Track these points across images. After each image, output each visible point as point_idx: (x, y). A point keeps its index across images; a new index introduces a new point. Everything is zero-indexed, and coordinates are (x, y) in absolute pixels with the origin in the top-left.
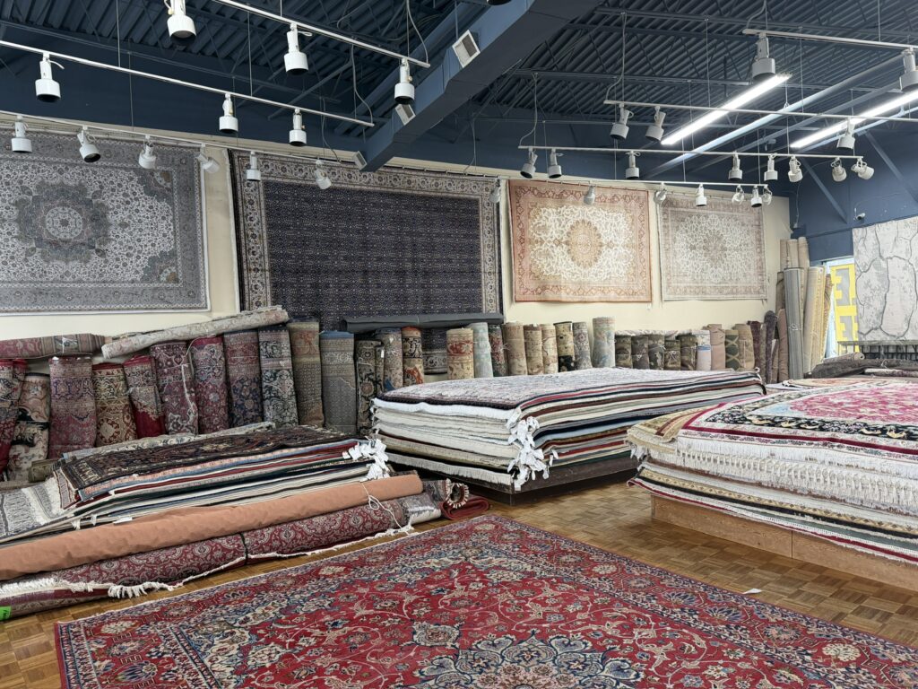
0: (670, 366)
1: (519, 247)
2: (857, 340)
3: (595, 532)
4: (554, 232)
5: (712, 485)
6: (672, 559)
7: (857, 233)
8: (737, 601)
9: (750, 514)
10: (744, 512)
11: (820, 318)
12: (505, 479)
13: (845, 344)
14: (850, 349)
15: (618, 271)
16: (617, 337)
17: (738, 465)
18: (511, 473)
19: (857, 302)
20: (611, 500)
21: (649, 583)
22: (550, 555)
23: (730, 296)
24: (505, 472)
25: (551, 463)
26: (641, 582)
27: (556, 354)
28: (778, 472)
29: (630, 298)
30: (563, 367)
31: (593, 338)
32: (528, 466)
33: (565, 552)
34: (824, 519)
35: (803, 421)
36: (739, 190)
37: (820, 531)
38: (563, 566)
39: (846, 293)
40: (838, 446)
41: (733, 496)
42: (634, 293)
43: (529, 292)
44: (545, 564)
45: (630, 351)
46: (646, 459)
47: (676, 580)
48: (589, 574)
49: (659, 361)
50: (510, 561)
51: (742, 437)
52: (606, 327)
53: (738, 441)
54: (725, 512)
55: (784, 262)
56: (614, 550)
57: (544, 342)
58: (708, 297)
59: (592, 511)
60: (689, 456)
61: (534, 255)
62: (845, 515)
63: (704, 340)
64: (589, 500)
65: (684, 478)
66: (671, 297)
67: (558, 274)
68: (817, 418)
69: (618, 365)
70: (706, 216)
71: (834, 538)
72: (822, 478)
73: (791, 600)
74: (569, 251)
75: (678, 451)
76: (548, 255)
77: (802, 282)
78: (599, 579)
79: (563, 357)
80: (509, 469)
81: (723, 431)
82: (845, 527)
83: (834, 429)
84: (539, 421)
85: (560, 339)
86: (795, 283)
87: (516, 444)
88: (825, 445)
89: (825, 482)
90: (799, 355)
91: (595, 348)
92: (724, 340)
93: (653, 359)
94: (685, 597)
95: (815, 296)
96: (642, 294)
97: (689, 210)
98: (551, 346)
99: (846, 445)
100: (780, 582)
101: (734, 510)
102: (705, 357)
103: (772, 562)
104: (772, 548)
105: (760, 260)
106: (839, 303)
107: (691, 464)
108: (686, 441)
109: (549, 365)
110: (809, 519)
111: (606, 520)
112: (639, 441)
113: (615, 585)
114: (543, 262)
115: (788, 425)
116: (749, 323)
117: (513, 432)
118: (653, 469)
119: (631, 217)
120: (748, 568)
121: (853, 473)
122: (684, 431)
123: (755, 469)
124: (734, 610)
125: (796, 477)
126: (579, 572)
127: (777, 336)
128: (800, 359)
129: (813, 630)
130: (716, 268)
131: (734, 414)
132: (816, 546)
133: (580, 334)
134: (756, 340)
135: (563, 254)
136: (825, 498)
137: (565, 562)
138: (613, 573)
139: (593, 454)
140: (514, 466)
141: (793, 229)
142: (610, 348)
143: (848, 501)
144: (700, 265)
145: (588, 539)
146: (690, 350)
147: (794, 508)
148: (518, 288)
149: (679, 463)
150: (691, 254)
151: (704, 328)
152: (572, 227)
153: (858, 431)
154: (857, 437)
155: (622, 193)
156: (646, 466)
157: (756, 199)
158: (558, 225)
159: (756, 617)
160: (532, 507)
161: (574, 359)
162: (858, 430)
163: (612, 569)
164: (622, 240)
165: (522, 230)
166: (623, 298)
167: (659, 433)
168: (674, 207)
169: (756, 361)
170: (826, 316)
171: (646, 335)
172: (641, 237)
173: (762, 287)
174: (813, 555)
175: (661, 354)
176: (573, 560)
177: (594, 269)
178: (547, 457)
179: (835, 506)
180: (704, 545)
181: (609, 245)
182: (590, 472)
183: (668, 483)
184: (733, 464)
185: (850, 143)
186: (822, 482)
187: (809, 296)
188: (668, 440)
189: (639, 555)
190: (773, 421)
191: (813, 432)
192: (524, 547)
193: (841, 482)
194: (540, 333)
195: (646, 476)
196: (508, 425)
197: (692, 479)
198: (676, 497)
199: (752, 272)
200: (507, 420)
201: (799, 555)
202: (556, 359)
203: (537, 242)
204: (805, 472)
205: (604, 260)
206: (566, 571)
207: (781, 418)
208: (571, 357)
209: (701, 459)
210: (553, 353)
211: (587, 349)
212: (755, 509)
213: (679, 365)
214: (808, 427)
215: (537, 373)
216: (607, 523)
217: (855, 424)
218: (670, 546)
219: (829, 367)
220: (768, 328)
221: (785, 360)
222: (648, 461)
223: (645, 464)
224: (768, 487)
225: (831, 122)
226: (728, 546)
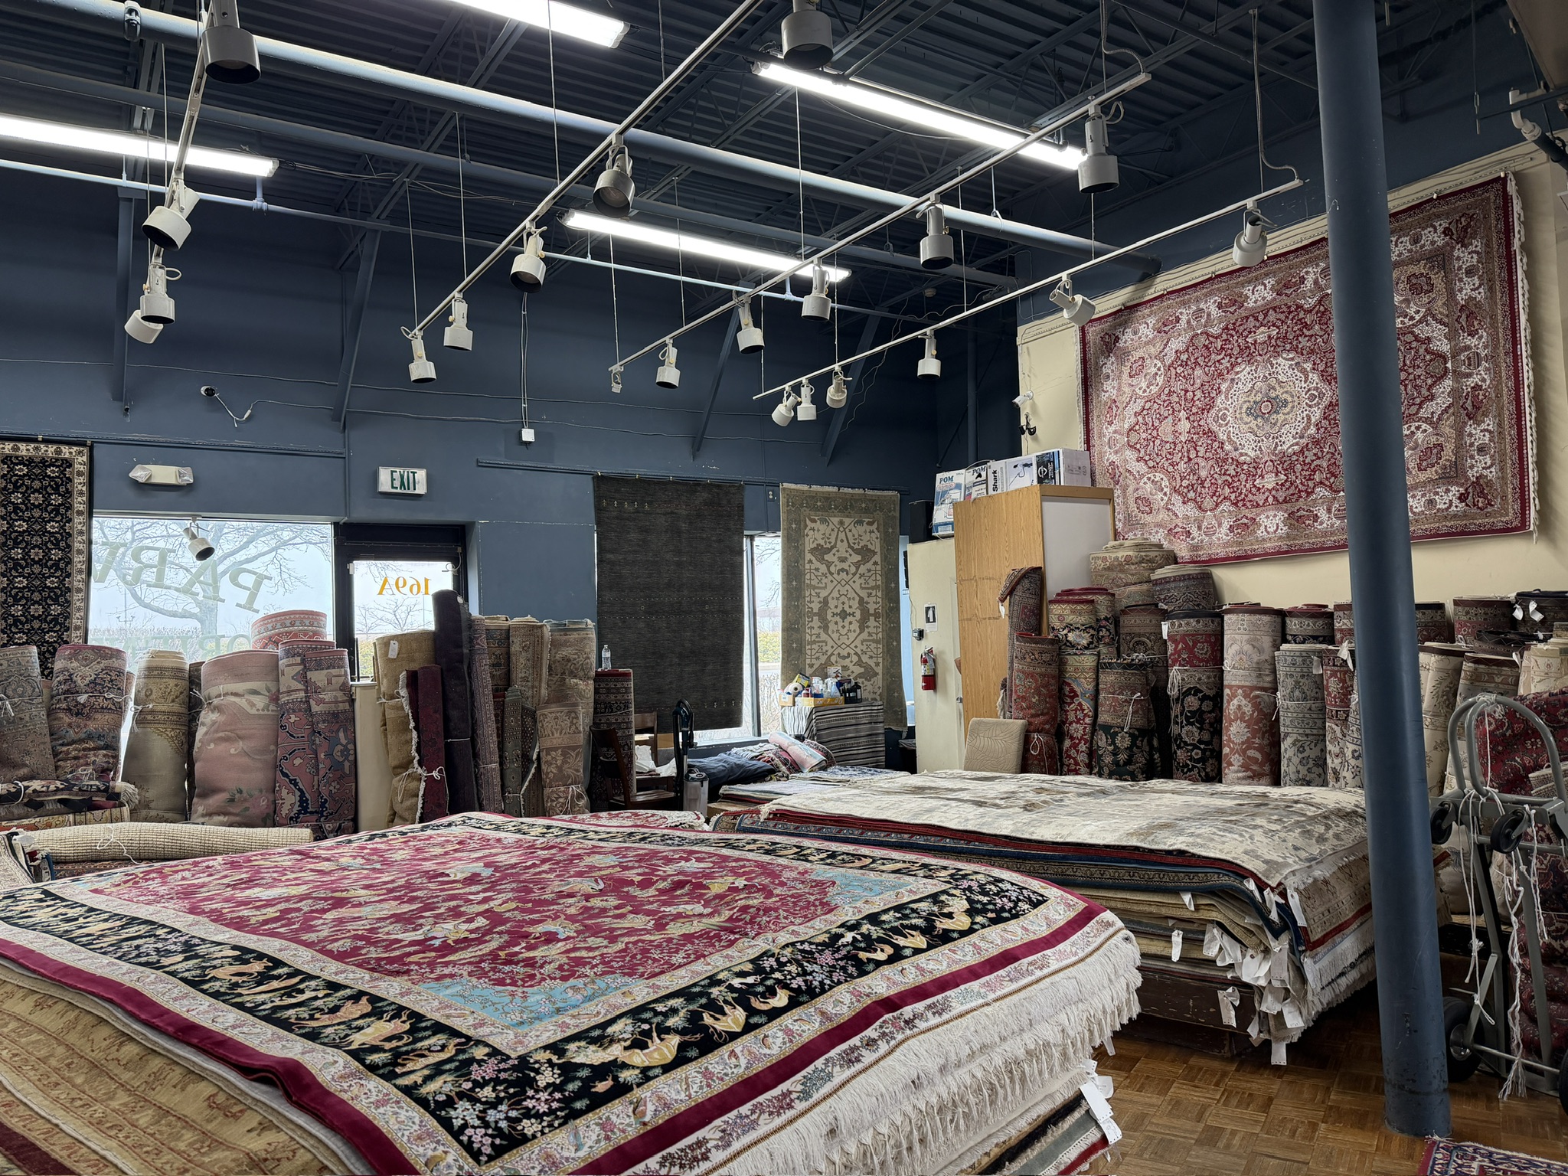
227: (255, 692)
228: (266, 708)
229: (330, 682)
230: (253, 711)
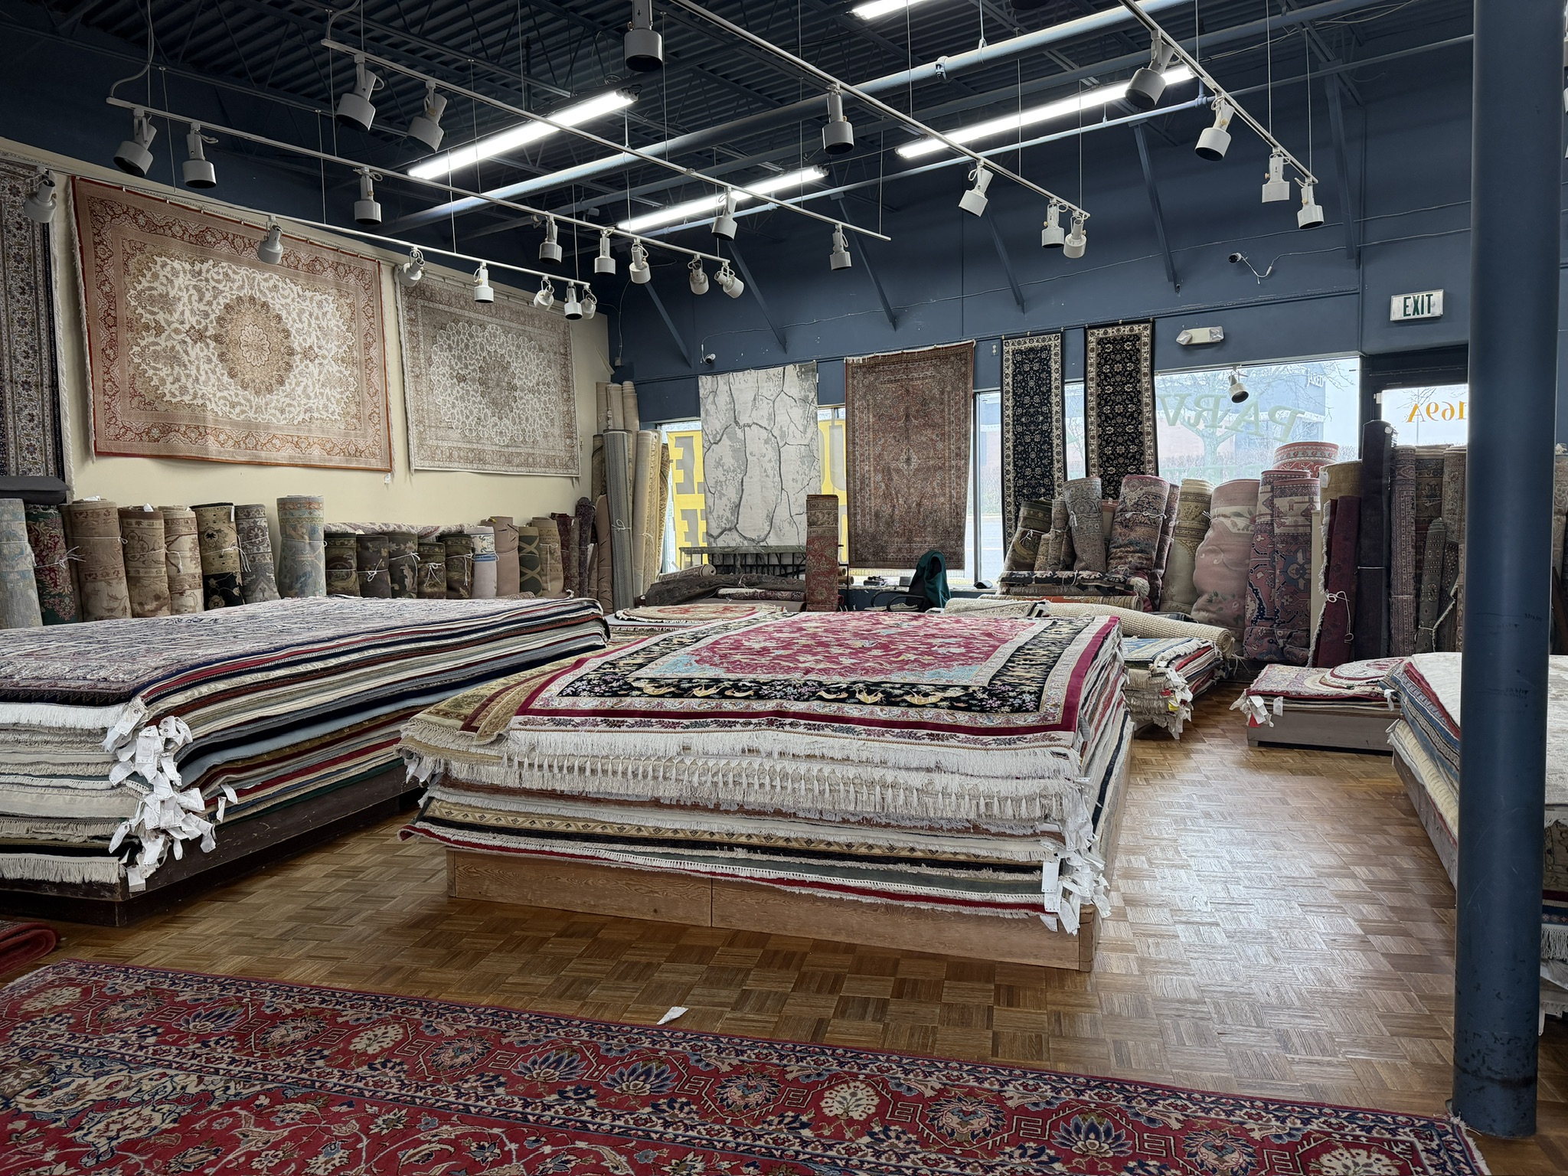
0: (429, 590)
1: (103, 334)
2: (705, 545)
3: (336, 954)
4: (186, 312)
5: (569, 814)
6: (511, 980)
7: (706, 383)
8: (654, 1042)
9: (640, 860)
10: (630, 858)
11: (655, 512)
12: (103, 870)
13: (689, 552)
14: (696, 558)
15: (325, 407)
16: (329, 536)
17: (624, 774)
18: (119, 853)
19: (705, 489)
20: (357, 871)
21: (478, 1048)
22: (242, 1036)
23: (523, 470)
24: (103, 852)
25: (220, 815)
26: (463, 1050)
27: (199, 570)
28: (695, 779)
29: (351, 461)
30: (216, 598)
31: (280, 538)
32: (165, 832)
33: (277, 1019)
34: (765, 850)
35: (726, 684)
36: (545, 285)
37: (759, 873)
38: (280, 1055)
39: (689, 476)
40: (791, 724)
41: (609, 831)
42: (358, 453)
43: (130, 435)
44: (233, 1061)
45: (354, 563)
46: (437, 780)
47: (531, 1028)
48: (346, 1060)
49: (408, 582)
50: (136, 1077)
51: (631, 720)
52: (307, 515)
53: (624, 728)
54: (594, 862)
55: (602, 419)
56: (388, 986)
57: (169, 544)
58: (489, 468)
59: (320, 904)
60: (531, 765)
61: (141, 355)
62: (796, 840)
63: (485, 544)
64: (307, 880)
65: (514, 807)
66: (427, 465)
67: (200, 402)
68: (746, 678)
69: (329, 593)
70: (483, 326)
71: (780, 881)
72: (767, 781)
73: (738, 1015)
74: (222, 357)
75: (510, 759)
76: (173, 358)
77: (630, 454)
78: (372, 1067)
79: (215, 577)
80: (114, 844)
81: (595, 713)
82: (797, 860)
83: (779, 694)
84: (192, 726)
85: (206, 538)
86: (621, 454)
87: (130, 784)
88: (771, 723)
89: (773, 787)
90: (628, 568)
91: (283, 558)
92: (516, 543)
93: (397, 577)
94: (559, 1062)
95: (649, 476)
96: (374, 455)
97: (452, 310)
98: (188, 554)
99: (802, 722)
100: (708, 982)
101: (613, 856)
102: (488, 572)
103: (682, 942)
104: (678, 915)
105: (568, 412)
106: (681, 489)
107: (534, 782)
108: (522, 736)
109: (182, 594)
110: (741, 854)
111: (355, 920)
112: (426, 746)
113: (410, 1074)
114: (162, 374)
115: (704, 693)
116: (553, 516)
117: (125, 756)
118: (453, 799)
119: (350, 305)
120: (649, 965)
121: (815, 767)
122: (521, 718)
123: (655, 778)
124: (654, 1064)
125: (725, 784)
126: (320, 1063)
127: (595, 538)
128: (628, 575)
129: (794, 1070)
130: (500, 419)
131: (608, 678)
132: (750, 899)
133: (251, 529)
134: (564, 545)
135: (210, 361)
136: (765, 813)
137: (282, 1045)
138: (397, 1044)
139: (313, 782)
140: (128, 836)
141: (615, 368)
142: (315, 557)
143: (801, 814)
144: (475, 411)
145: (323, 972)
146: (462, 561)
147: (716, 838)
148: (101, 424)
149: (512, 782)
150: (458, 391)
151: (483, 523)
152: (227, 307)
153: (814, 696)
154: (816, 707)
155: (331, 257)
156: (437, 795)
157: (572, 307)
158: (195, 297)
159: (693, 1071)
160: (173, 920)
161: (239, 580)
162: (814, 693)
163: (394, 1033)
164: (332, 348)
165: (111, 298)
166: (337, 460)
167: (469, 726)
168: (429, 300)
169: (566, 578)
170: (662, 508)
171: (384, 533)
172: (368, 346)
173: (572, 458)
174: (746, 916)
175: (413, 569)
176: (298, 1035)
177: (278, 398)
178: (211, 802)
179: (781, 826)
180: (560, 935)
181: (308, 354)
182: (309, 820)
183: (483, 822)
184: (615, 773)
185: (730, 229)
186: (768, 787)
187: (640, 479)
188: (489, 741)
189: (444, 986)
190: (678, 687)
191: (747, 703)
192: (169, 1030)
193: (796, 786)
194: (160, 525)
195: (437, 814)
196: (109, 742)
197: (531, 809)
198: (500, 848)
199: (557, 431)
200: (104, 730)
201: (723, 919)
202: (199, 581)
203: (147, 327)
204: (740, 775)
205: (298, 384)
206: (288, 1067)
207: (690, 680)
208: (233, 577)
209: (556, 770)
210: (190, 566)
211: (268, 559)
212: (649, 849)
213: (444, 590)
214: (737, 695)
215: (154, 612)
216: (358, 927)
217: (805, 684)
218: (499, 950)
219: (670, 586)
220: (581, 525)
221: (607, 577)
222: (443, 784)
223: (435, 792)
224: (670, 807)
225: (707, 190)
226: (603, 926)
227: (1238, 515)
228: (1247, 528)
229: (1291, 508)
230: (1235, 530)
